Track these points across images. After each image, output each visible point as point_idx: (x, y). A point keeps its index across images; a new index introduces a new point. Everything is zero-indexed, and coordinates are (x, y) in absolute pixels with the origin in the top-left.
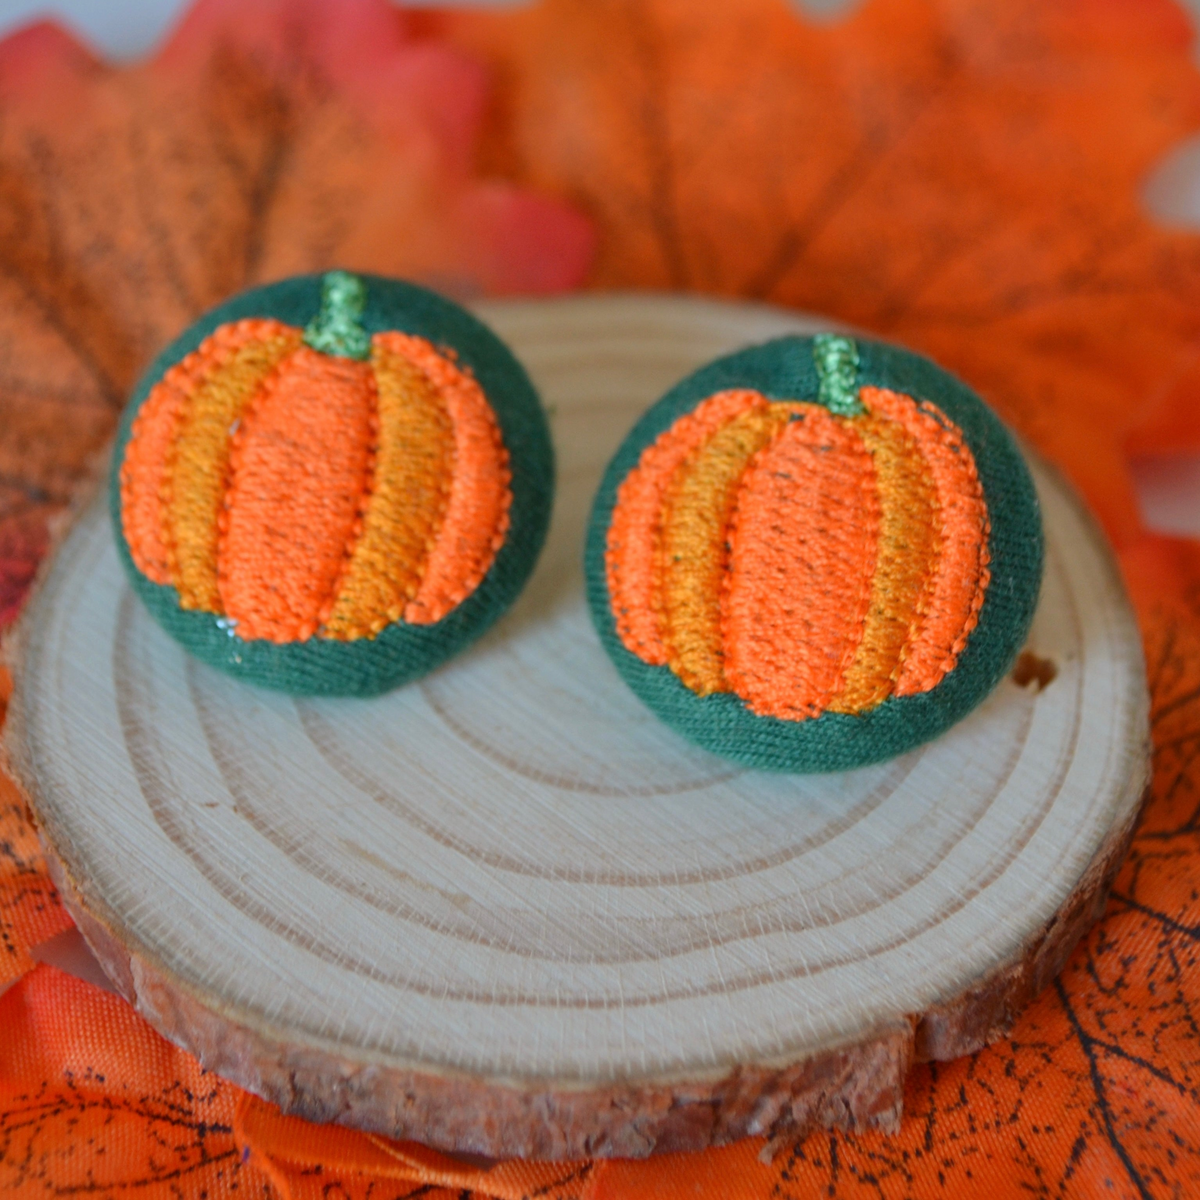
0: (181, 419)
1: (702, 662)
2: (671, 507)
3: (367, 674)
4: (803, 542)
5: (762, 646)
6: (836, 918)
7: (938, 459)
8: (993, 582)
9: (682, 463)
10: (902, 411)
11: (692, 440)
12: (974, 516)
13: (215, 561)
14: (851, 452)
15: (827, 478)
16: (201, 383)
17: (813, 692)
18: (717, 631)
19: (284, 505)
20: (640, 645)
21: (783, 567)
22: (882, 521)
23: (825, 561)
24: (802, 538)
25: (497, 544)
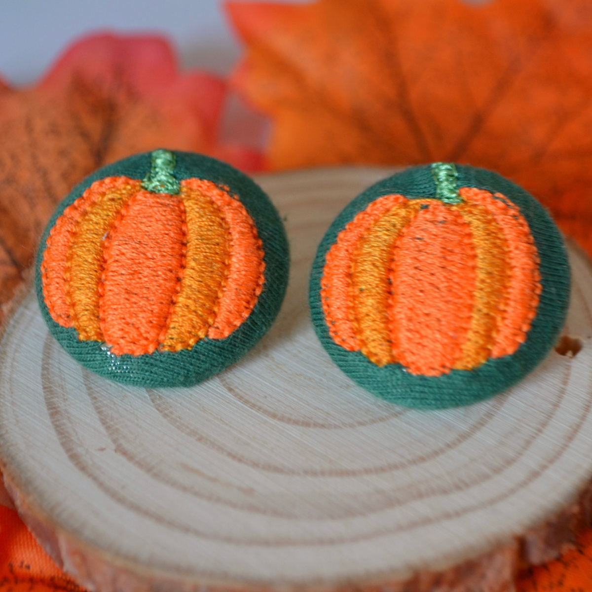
0: (74, 234)
1: (380, 347)
2: (356, 261)
3: (188, 371)
4: (432, 274)
5: (413, 335)
6: (467, 485)
7: (507, 223)
8: (543, 291)
9: (361, 238)
10: (484, 199)
11: (366, 225)
12: (529, 254)
13: (98, 311)
14: (456, 223)
15: (444, 238)
16: (85, 213)
17: (444, 359)
18: (387, 328)
19: (136, 276)
20: (343, 341)
21: (422, 289)
22: (477, 260)
23: (446, 284)
24: (432, 272)
25: (258, 292)
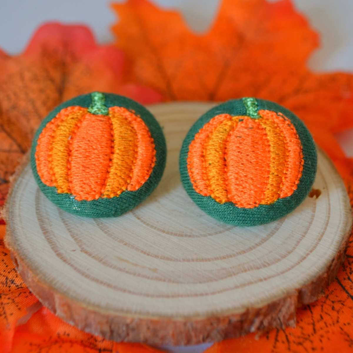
0: (53, 137)
1: (221, 193)
2: (206, 149)
3: (117, 208)
4: (248, 155)
5: (239, 187)
6: (269, 265)
7: (285, 128)
8: (305, 163)
9: (208, 137)
10: (272, 116)
11: (210, 130)
12: (297, 144)
13: (68, 177)
14: (258, 128)
15: (252, 136)
16: (58, 126)
17: (256, 199)
18: (225, 184)
19: (88, 158)
20: (201, 191)
21: (243, 163)
22: (271, 147)
23: (255, 160)
24: (247, 154)
25: (153, 165)
